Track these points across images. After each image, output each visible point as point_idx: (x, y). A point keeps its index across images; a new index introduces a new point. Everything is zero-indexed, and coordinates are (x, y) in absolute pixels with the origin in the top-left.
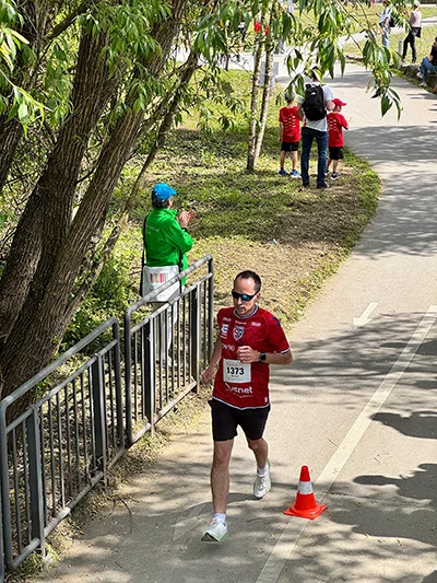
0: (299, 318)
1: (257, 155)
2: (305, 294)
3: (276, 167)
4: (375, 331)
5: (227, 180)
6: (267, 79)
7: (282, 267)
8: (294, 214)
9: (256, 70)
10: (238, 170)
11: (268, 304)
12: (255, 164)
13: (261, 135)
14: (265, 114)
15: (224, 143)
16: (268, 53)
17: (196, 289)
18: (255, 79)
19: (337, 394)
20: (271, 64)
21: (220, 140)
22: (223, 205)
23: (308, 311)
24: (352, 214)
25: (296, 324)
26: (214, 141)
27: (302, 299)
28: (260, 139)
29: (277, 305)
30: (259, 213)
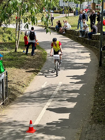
0: (29, 86)
1: (18, 48)
2: (30, 80)
3: (22, 51)
4: (47, 89)
5: (10, 54)
6: (19, 30)
7: (24, 74)
8: (27, 61)
9: (17, 27)
10: (13, 51)
11: (21, 82)
12: (17, 50)
13: (18, 43)
14: (19, 38)
15: (9, 45)
16: (19, 23)
17: (3, 79)
18: (16, 30)
19: (39, 104)
20: (20, 26)
21: (8, 44)
22: (9, 60)
23: (30, 84)
24: (41, 61)
25: (28, 87)
26: (7, 45)
27: (29, 81)
28: (18, 44)
29: (23, 83)
30: (18, 61)
